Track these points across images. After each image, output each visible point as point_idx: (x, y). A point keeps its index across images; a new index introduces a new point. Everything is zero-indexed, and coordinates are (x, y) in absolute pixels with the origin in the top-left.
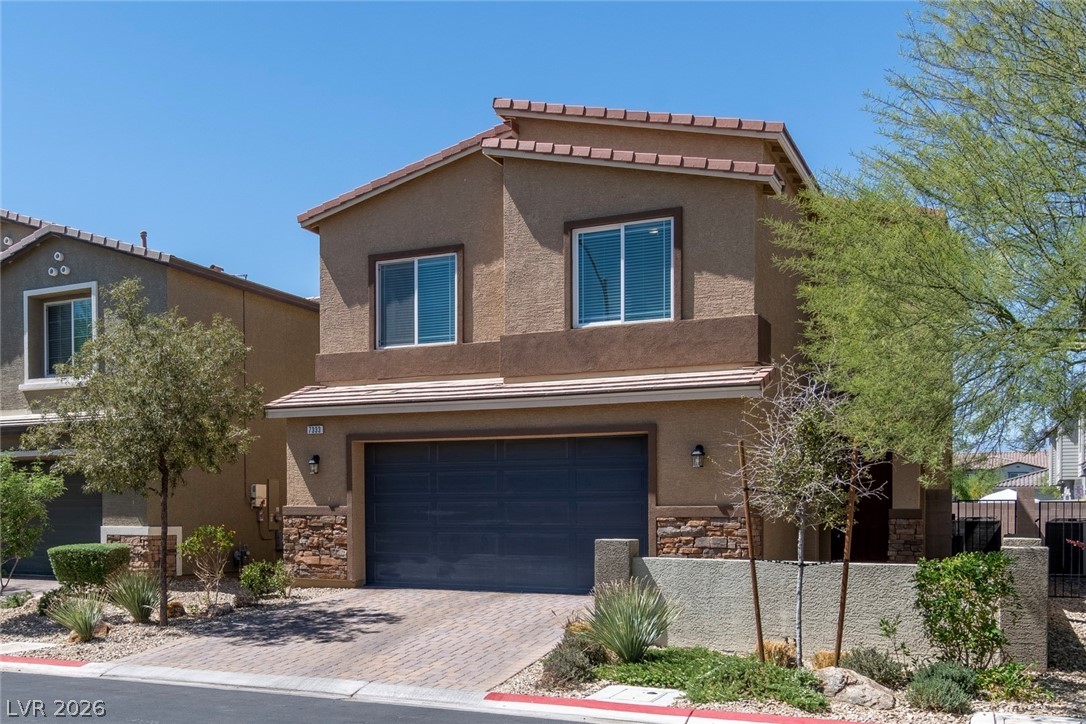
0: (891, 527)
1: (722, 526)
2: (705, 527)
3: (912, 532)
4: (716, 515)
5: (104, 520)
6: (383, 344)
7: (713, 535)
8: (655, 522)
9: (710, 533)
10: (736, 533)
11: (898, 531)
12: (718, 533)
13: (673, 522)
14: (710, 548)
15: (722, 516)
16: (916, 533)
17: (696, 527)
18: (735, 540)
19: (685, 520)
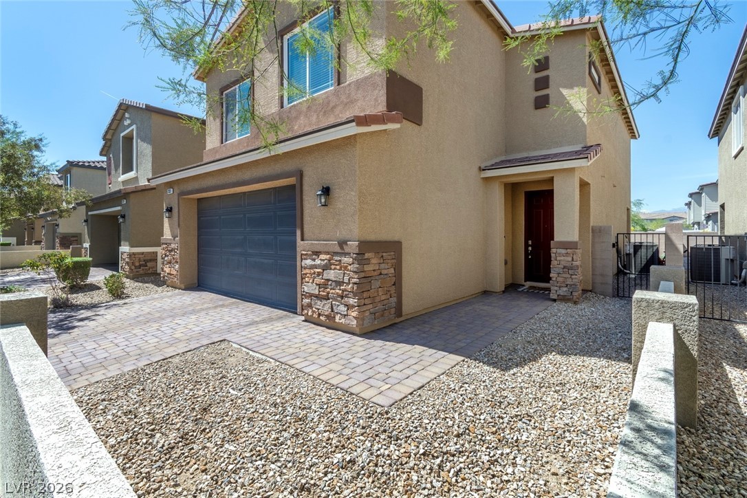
0: (553, 255)
1: (340, 261)
2: (329, 260)
3: (570, 259)
4: (336, 251)
5: (122, 243)
6: (226, 141)
7: (335, 269)
8: (300, 255)
9: (333, 267)
10: (349, 267)
11: (558, 258)
12: (338, 267)
13: (311, 255)
14: (333, 281)
15: (340, 251)
16: (573, 260)
17: (324, 260)
18: (349, 275)
19: (317, 253)
